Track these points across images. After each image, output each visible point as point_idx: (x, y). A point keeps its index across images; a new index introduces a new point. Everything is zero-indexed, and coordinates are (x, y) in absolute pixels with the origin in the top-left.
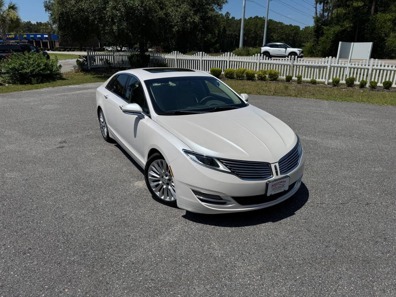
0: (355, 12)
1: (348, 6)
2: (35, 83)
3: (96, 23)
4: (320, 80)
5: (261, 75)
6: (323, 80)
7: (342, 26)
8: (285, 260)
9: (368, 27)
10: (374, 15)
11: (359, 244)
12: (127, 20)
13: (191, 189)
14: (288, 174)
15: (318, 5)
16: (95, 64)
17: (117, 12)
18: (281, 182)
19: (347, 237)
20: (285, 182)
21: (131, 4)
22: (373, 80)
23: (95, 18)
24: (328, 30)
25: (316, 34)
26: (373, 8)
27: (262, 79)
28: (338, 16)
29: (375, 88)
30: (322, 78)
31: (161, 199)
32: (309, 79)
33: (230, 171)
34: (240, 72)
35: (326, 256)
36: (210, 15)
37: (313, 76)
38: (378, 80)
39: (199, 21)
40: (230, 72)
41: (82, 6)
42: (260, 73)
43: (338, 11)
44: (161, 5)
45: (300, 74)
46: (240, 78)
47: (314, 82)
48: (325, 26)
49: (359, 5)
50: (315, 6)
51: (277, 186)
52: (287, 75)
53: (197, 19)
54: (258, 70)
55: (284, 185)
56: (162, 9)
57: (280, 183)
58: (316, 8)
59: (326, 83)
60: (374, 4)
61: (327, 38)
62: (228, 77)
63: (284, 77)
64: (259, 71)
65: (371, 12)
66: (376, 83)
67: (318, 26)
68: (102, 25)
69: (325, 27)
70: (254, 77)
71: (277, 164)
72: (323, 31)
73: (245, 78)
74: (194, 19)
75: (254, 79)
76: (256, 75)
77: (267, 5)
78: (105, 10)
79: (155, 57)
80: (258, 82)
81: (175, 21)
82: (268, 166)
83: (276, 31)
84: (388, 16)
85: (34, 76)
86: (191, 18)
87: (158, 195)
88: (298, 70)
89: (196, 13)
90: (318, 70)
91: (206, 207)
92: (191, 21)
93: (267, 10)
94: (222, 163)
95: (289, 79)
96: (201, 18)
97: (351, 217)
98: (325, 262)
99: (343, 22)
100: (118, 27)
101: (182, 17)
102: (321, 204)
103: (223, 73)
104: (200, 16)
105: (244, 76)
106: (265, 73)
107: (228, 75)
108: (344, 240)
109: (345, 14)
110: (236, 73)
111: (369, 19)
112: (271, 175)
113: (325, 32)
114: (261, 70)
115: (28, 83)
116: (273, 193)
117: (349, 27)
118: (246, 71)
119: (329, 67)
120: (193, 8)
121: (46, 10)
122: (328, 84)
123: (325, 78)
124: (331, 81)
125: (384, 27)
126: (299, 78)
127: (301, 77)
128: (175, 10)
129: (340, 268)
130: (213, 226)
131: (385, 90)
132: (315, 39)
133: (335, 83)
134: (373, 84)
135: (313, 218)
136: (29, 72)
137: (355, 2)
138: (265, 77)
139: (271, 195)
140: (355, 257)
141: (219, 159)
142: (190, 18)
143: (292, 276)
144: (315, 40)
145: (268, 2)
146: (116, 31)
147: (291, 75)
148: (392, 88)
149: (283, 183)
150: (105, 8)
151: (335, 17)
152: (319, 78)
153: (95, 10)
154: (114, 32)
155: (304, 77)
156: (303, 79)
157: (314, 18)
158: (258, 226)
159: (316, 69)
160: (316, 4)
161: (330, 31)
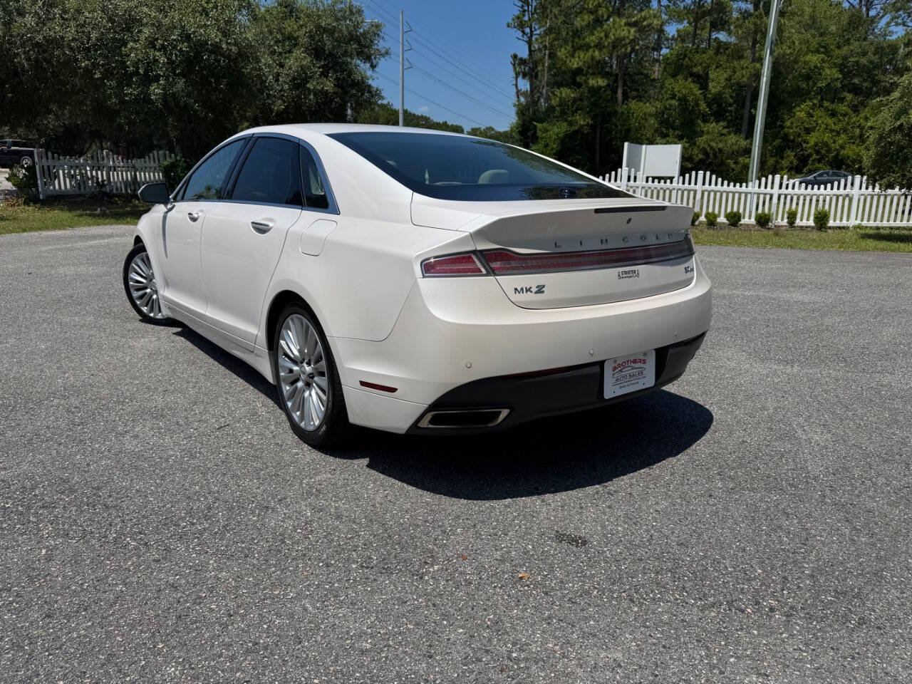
0: (592, 96)
1: (579, 85)
3: (97, 76)
7: (571, 124)
9: (616, 126)
10: (623, 103)
12: (183, 75)
15: (520, 79)
16: (57, 187)
21: (201, 35)
22: (710, 210)
23: (95, 66)
24: (546, 131)
26: (620, 92)
28: (562, 103)
29: (714, 226)
38: (720, 212)
43: (561, 93)
48: (539, 123)
49: (599, 83)
50: (514, 82)
58: (516, 85)
60: (620, 84)
61: (546, 146)
65: (616, 99)
66: (716, 216)
67: (524, 121)
69: (539, 125)
72: (536, 133)
74: (325, 86)
77: (401, 77)
84: (649, 108)
93: (401, 88)
99: (573, 115)
109: (575, 100)
111: (615, 112)
113: (539, 134)
117: (584, 125)
125: (645, 127)
131: (733, 228)
134: (711, 218)
137: (593, 79)
145: (401, 71)
146: (157, 99)
148: (741, 225)
151: (557, 106)
157: (515, 105)
160: (517, 78)
161: (548, 133)
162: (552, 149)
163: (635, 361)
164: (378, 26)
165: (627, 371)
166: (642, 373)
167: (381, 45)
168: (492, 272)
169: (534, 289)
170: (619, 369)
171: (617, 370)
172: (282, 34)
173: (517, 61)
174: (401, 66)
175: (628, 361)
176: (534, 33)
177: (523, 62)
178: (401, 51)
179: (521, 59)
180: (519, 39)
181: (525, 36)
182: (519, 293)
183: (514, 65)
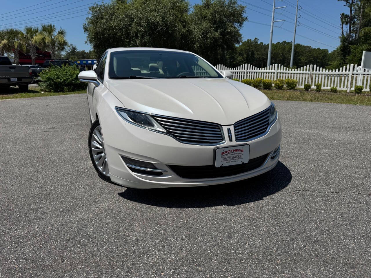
2: (67, 92)
3: (123, 38)
4: (342, 88)
5: (279, 83)
6: (345, 88)
8: (222, 252)
11: (343, 240)
12: (149, 35)
13: (120, 154)
14: (248, 143)
17: (141, 28)
18: (236, 150)
19: (327, 230)
20: (242, 151)
21: (153, 19)
23: (122, 34)
25: (342, 53)
27: (279, 87)
28: (366, 35)
30: (344, 87)
31: (104, 175)
32: (329, 88)
33: (165, 131)
34: (257, 81)
35: (286, 253)
36: (229, 31)
37: (334, 84)
39: (219, 36)
40: (246, 82)
41: (111, 24)
42: (278, 82)
43: (365, 30)
44: (184, 24)
45: (320, 83)
47: (334, 91)
50: (341, 27)
51: (231, 155)
52: (306, 83)
53: (217, 35)
55: (241, 156)
56: (184, 27)
57: (234, 152)
58: (342, 28)
59: (348, 91)
61: (355, 56)
63: (303, 87)
64: (276, 80)
67: (344, 45)
68: (128, 40)
69: (352, 46)
70: (271, 86)
71: (232, 128)
72: (350, 50)
73: (262, 87)
74: (215, 35)
75: (271, 88)
76: (273, 85)
77: (295, 30)
78: (130, 26)
80: (276, 91)
81: (197, 38)
82: (219, 129)
83: (304, 54)
85: (66, 85)
86: (212, 34)
87: (101, 170)
88: (317, 79)
89: (216, 30)
90: (339, 78)
91: (137, 178)
92: (212, 36)
93: (294, 34)
94: (157, 120)
95: (307, 88)
96: (222, 34)
97: (341, 208)
98: (282, 260)
100: (141, 41)
101: (203, 33)
102: (303, 190)
104: (221, 32)
106: (282, 82)
108: (323, 233)
110: (252, 82)
112: (222, 140)
113: (352, 50)
114: (278, 80)
115: (60, 91)
116: (225, 164)
118: (263, 81)
119: (351, 74)
120: (214, 25)
121: (85, 32)
122: (350, 92)
123: (347, 87)
124: (353, 89)
126: (318, 86)
127: (320, 85)
128: (197, 28)
129: (303, 270)
130: (148, 206)
132: (342, 57)
133: (358, 91)
135: (286, 205)
136: (63, 82)
138: (283, 86)
139: (221, 166)
140: (333, 258)
141: (153, 116)
142: (210, 34)
143: (222, 274)
144: (342, 59)
147: (310, 83)
149: (239, 152)
150: (130, 25)
151: (362, 36)
152: (340, 87)
153: (123, 27)
155: (324, 86)
156: (322, 87)
157: (340, 37)
158: (207, 208)
159: (336, 78)
160: (342, 24)
161: (357, 50)
162: (358, 57)
164: (243, 8)
167: (244, 15)
172: (201, 16)
173: (344, 16)
174: (295, 25)
176: (354, 2)
177: (347, 16)
178: (296, 18)
179: (346, 15)
180: (345, 6)
181: (348, 4)
183: (342, 18)
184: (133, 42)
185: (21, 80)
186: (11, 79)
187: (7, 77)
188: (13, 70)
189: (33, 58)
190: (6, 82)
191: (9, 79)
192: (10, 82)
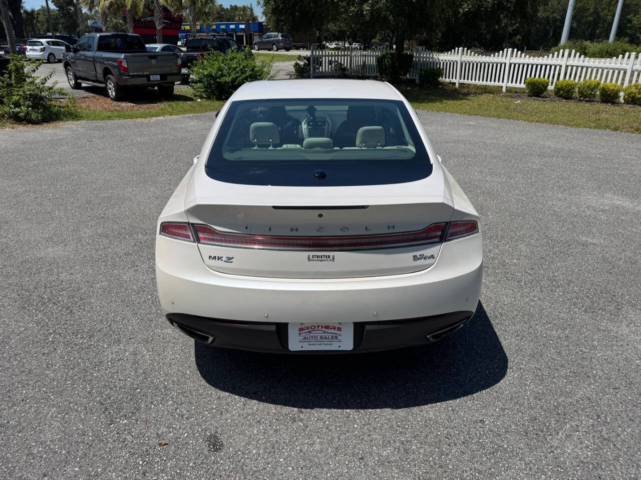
5: (635, 93)
16: (321, 70)
27: (636, 101)
34: (588, 87)
40: (566, 86)
42: (633, 90)
46: (587, 99)
54: (626, 84)
62: (560, 96)
64: (630, 87)
70: (618, 97)
73: (598, 98)
75: (617, 101)
76: (621, 94)
79: (421, 57)
80: (627, 107)
100: (372, 6)
103: (551, 88)
105: (594, 96)
107: (561, 92)
110: (579, 88)
114: (634, 86)
118: (601, 86)
136: (229, 82)
146: (367, 14)
154: (363, 16)
163: (327, 327)
165: (318, 334)
166: (336, 337)
168: (198, 240)
169: (224, 259)
170: (307, 330)
171: (304, 331)
175: (318, 326)
182: (213, 259)
184: (356, 8)
185: (166, 79)
186: (151, 76)
187: (145, 73)
188: (154, 61)
189: (159, 28)
190: (144, 83)
191: (148, 77)
192: (149, 82)
